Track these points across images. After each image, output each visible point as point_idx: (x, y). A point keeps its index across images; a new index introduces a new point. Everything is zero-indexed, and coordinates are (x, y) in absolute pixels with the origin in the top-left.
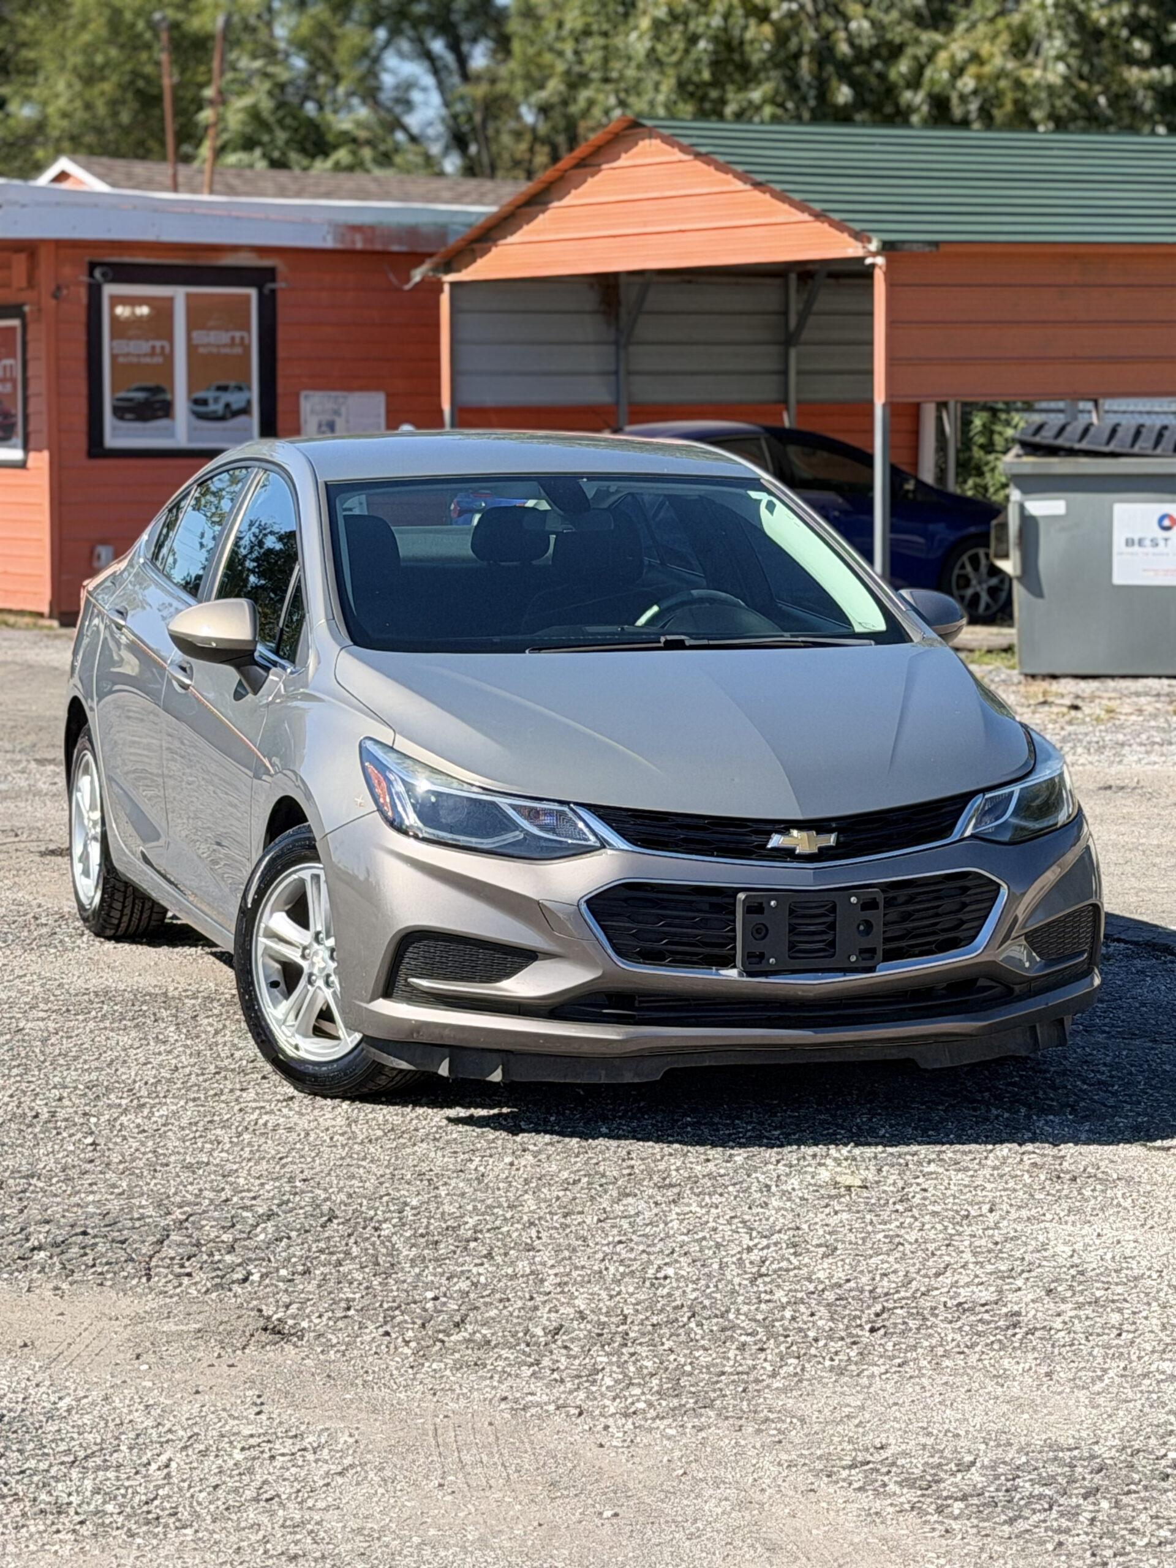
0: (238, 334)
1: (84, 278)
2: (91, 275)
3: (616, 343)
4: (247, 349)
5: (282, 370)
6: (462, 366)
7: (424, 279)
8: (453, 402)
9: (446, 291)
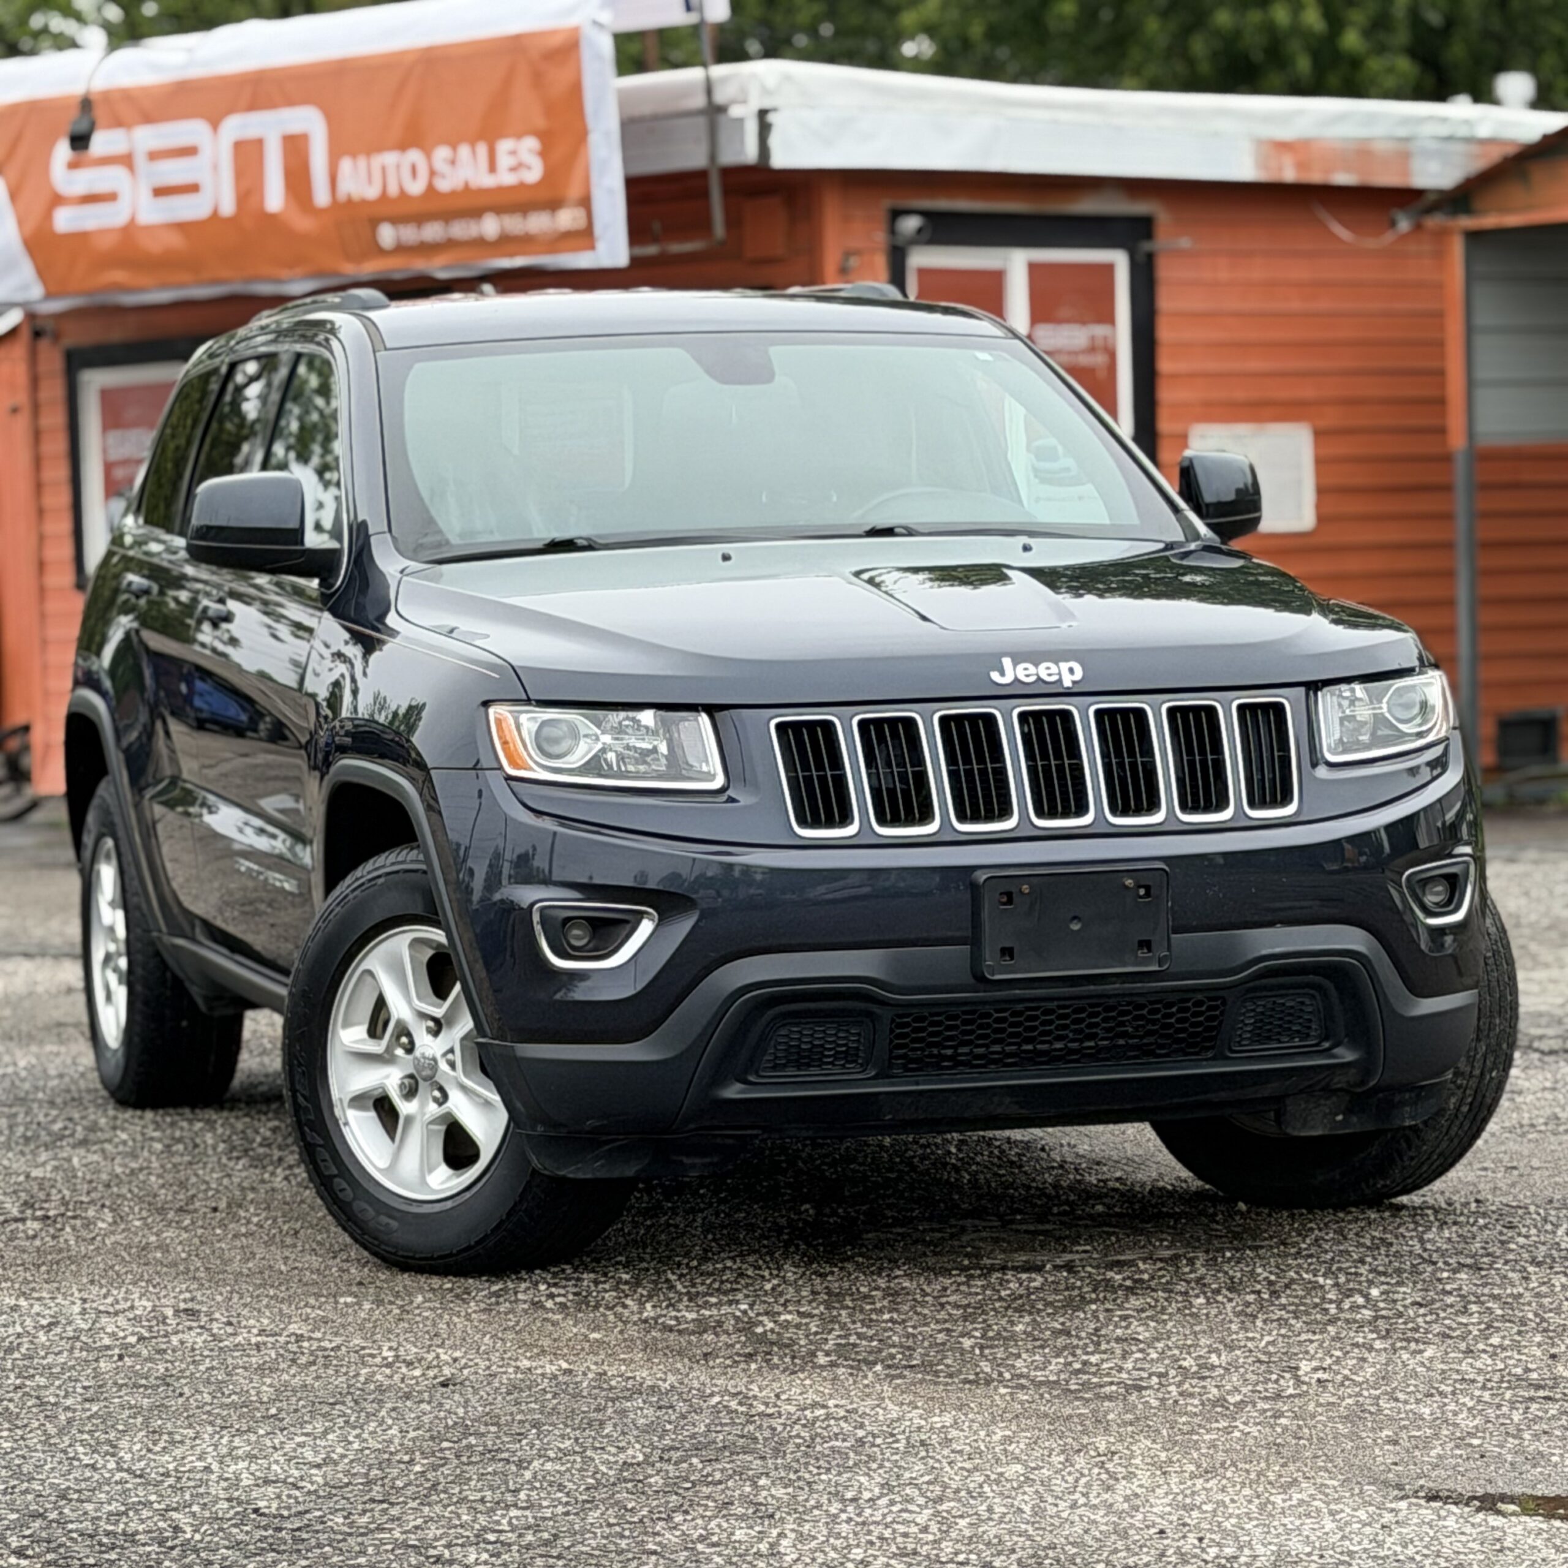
0: (1100, 330)
1: (880, 237)
2: (892, 231)
4: (1112, 355)
5: (1166, 394)
6: (1481, 374)
7: (1418, 227)
8: (1471, 434)
9: (1457, 248)
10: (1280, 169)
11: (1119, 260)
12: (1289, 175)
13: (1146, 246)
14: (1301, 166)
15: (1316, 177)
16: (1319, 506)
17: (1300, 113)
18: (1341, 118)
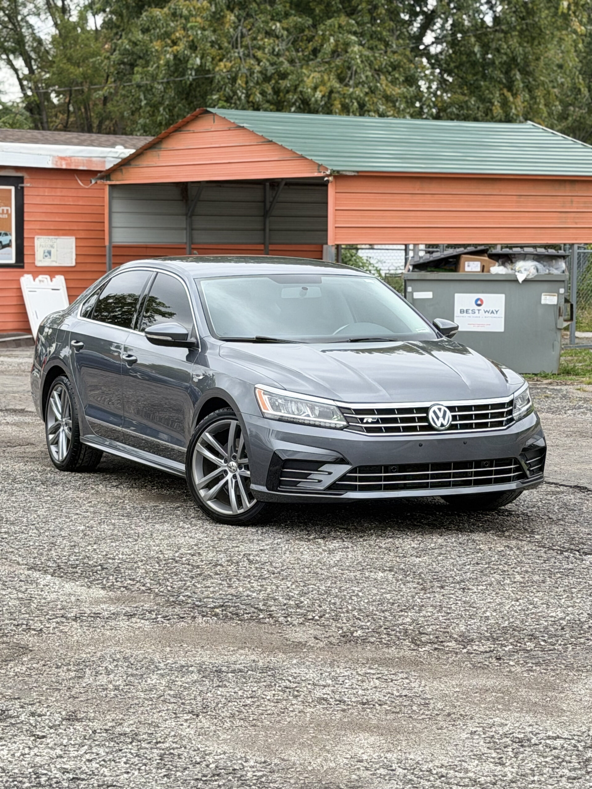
0: (5, 208)
3: (186, 215)
4: (10, 215)
5: (26, 226)
6: (114, 225)
7: (96, 183)
8: (110, 241)
9: (107, 189)
10: (62, 165)
11: (13, 188)
12: (64, 167)
13: (21, 185)
14: (67, 164)
15: (73, 167)
16: (76, 260)
17: (67, 149)
18: (81, 151)
